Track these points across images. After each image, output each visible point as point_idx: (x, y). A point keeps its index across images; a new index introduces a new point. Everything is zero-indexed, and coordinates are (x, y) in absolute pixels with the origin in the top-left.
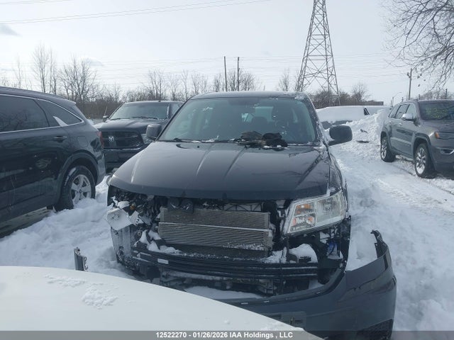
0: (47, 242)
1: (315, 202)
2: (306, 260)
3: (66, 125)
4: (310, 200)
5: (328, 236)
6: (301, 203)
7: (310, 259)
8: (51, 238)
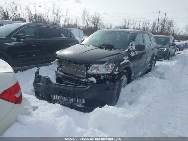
0: (50, 70)
1: (100, 66)
2: (92, 82)
3: (66, 37)
4: (98, 65)
5: (104, 77)
6: (95, 65)
7: (93, 82)
8: (51, 70)
